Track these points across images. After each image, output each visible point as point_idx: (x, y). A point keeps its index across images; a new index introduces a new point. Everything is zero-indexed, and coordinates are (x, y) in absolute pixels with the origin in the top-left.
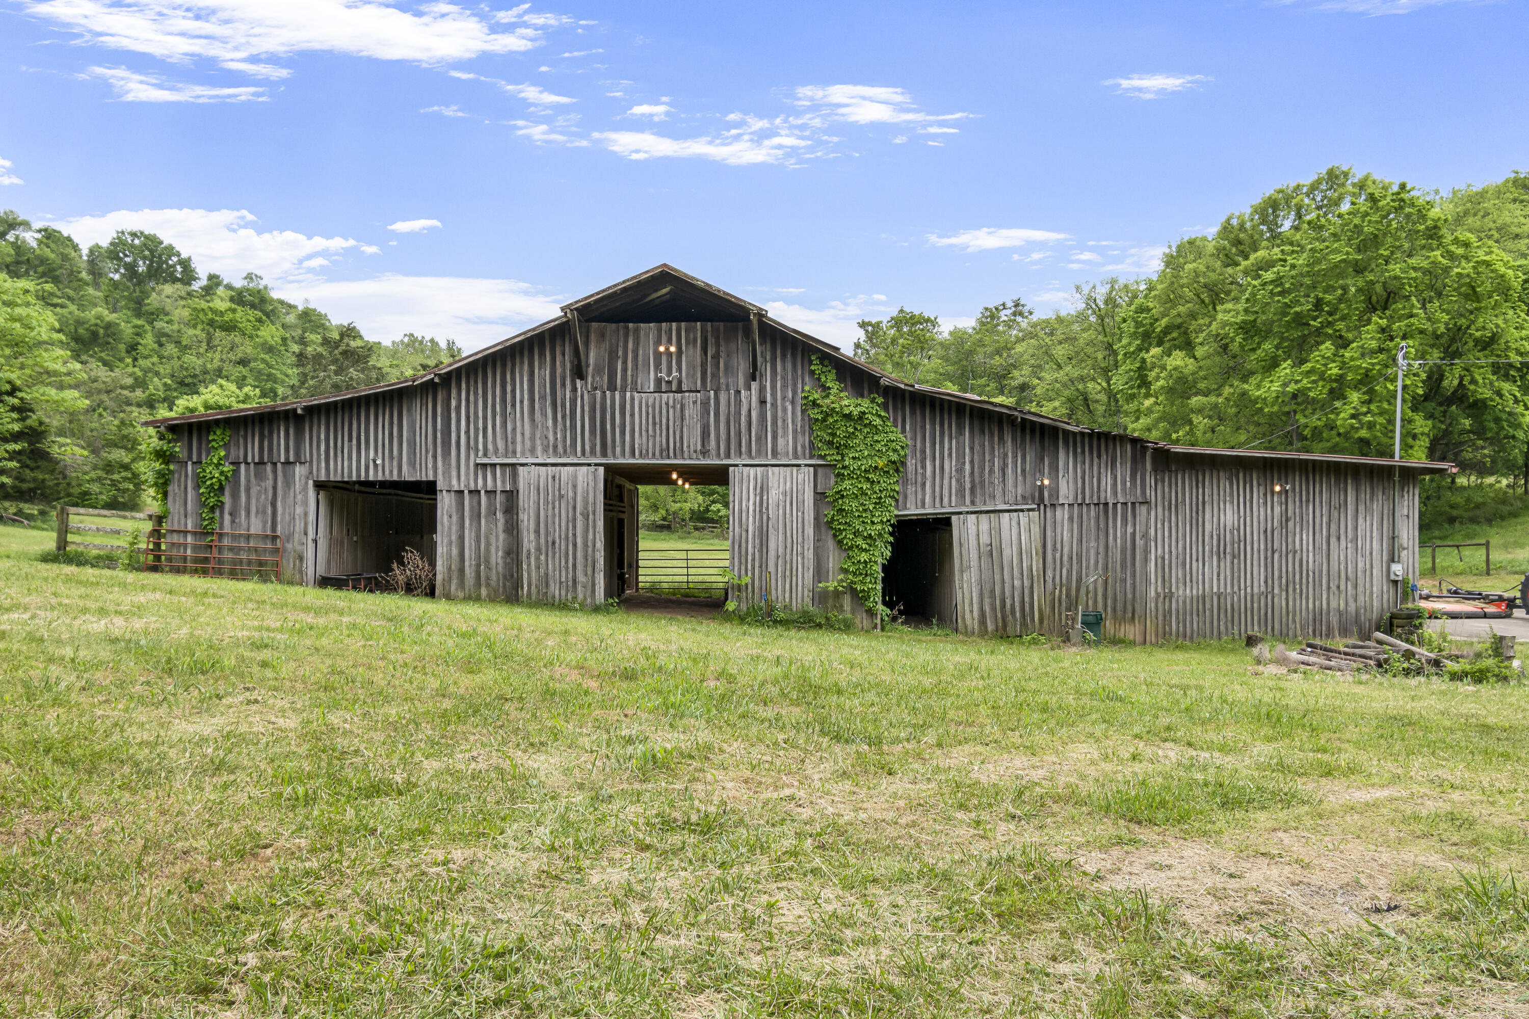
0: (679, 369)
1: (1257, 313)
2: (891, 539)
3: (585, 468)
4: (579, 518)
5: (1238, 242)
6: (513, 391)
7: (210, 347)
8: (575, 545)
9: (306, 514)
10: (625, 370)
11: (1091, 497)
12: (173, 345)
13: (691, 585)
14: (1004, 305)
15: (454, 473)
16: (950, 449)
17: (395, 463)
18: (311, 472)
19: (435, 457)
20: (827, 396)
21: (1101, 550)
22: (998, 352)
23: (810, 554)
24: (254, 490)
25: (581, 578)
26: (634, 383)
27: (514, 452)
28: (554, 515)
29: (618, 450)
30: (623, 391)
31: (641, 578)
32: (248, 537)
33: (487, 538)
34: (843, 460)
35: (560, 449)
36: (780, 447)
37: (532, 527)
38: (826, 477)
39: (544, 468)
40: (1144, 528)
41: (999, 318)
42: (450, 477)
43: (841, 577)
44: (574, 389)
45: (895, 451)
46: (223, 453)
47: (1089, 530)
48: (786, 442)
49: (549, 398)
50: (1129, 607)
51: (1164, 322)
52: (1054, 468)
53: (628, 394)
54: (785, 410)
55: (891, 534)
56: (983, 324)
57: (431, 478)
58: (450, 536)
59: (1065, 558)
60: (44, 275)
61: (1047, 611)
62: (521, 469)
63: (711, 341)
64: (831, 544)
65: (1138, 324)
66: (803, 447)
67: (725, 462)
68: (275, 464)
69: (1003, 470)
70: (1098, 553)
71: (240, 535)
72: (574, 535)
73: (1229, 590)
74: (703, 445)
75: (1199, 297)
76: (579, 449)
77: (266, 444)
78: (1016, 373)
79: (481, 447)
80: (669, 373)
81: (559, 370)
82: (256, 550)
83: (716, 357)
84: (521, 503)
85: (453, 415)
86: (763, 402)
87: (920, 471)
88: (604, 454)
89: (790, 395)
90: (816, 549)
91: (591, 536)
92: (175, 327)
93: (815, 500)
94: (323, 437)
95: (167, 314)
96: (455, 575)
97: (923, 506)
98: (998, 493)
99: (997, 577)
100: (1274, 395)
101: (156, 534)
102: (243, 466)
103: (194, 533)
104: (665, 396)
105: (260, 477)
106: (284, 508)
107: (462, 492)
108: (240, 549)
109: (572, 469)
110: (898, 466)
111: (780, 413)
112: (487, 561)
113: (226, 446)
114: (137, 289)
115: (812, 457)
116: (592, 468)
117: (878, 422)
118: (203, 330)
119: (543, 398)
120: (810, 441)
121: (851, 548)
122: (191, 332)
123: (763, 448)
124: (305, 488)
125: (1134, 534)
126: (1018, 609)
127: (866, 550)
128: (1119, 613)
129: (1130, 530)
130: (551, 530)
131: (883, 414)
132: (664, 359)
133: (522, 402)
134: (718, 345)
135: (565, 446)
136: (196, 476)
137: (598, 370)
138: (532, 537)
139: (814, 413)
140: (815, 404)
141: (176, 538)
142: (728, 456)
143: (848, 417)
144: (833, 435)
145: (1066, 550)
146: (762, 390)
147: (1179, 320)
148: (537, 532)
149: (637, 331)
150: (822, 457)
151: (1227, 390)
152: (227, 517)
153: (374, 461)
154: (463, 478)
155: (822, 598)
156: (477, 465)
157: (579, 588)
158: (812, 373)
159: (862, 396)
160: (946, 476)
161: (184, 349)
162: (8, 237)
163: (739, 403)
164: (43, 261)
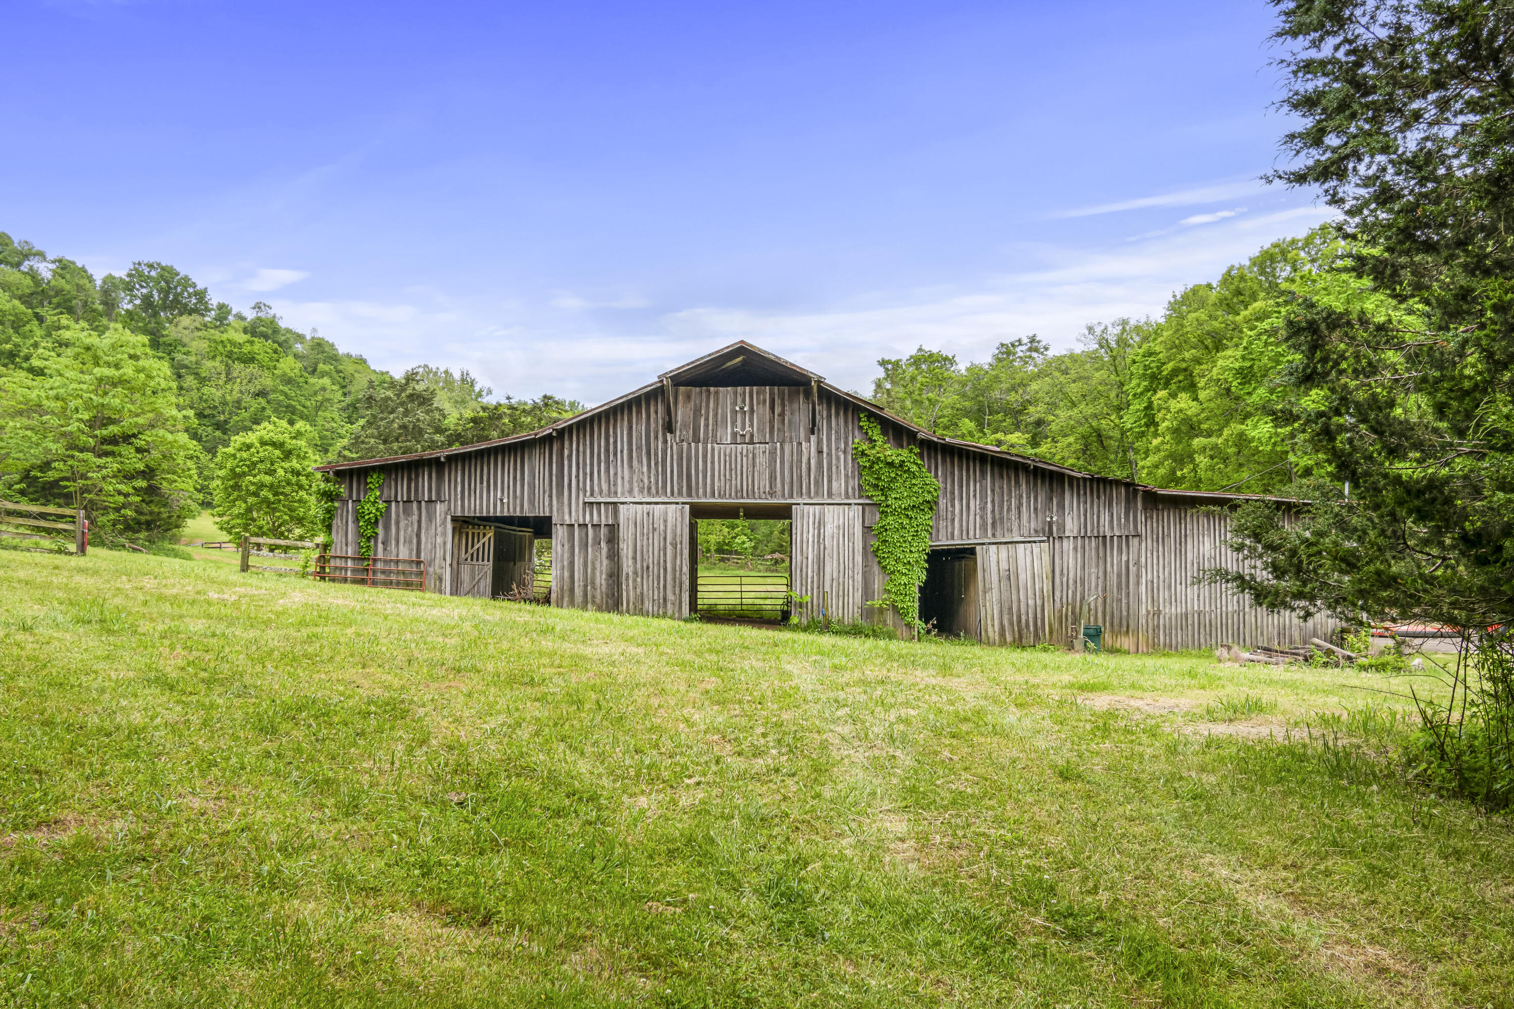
0: (752, 425)
1: (1253, 359)
2: (926, 565)
3: (674, 506)
4: (669, 547)
5: (1238, 292)
6: (615, 442)
7: (229, 379)
8: (665, 569)
9: (445, 543)
10: (707, 426)
11: (1092, 531)
12: (192, 377)
13: (744, 607)
14: (1019, 341)
15: (566, 510)
16: (975, 491)
17: (518, 502)
18: (449, 509)
19: (551, 496)
20: (873, 447)
21: (1101, 575)
22: (1013, 388)
23: (859, 578)
24: (402, 524)
25: (670, 596)
26: (714, 436)
27: (616, 493)
28: (648, 545)
29: (701, 491)
30: (705, 443)
31: (699, 602)
32: (397, 562)
33: (593, 563)
34: (886, 500)
35: (653, 490)
36: (834, 490)
37: (630, 555)
38: (873, 514)
39: (640, 506)
40: (1136, 558)
41: (1014, 354)
42: (563, 513)
43: (885, 596)
44: (665, 441)
45: (929, 492)
46: (378, 494)
47: (1090, 558)
48: (839, 485)
49: (644, 448)
50: (1124, 623)
51: (1170, 366)
52: (1061, 506)
53: (709, 446)
54: (838, 458)
55: (926, 561)
56: (1000, 360)
57: (547, 514)
58: (562, 561)
59: (1071, 582)
60: (58, 305)
61: (1056, 626)
62: (621, 506)
63: (777, 401)
64: (876, 569)
65: (1146, 368)
66: (853, 489)
67: (789, 501)
68: (420, 502)
69: (1019, 508)
70: (1098, 578)
71: (391, 561)
72: (665, 561)
73: (1207, 609)
74: (771, 487)
75: (1203, 343)
76: (669, 490)
77: (413, 485)
78: (1031, 409)
79: (588, 488)
80: (743, 428)
81: (653, 426)
82: (404, 573)
83: (782, 415)
84: (621, 535)
85: (566, 462)
86: (820, 452)
87: (950, 509)
88: (689, 495)
89: (843, 446)
90: (864, 574)
91: (678, 562)
92: (193, 359)
93: (863, 533)
94: (459, 480)
95: (184, 346)
96: (566, 594)
97: (953, 538)
98: (1015, 528)
99: (1014, 597)
100: (1267, 435)
101: (322, 558)
102: (393, 504)
103: (353, 559)
104: (739, 447)
105: (408, 513)
106: (427, 538)
107: (573, 525)
108: (391, 572)
109: (663, 506)
110: (932, 505)
111: (834, 461)
112: (593, 583)
113: (381, 488)
114: (153, 320)
115: (860, 497)
116: (680, 506)
117: (914, 468)
118: (222, 362)
119: (639, 448)
120: (859, 485)
121: (893, 573)
122: (209, 364)
123: (820, 490)
124: (444, 523)
125: (1128, 562)
126: (1031, 624)
127: (905, 574)
128: (1116, 628)
129: (1124, 558)
130: (645, 557)
131: (919, 462)
132: (739, 416)
133: (622, 451)
134: (783, 406)
135: (657, 488)
136: (356, 511)
137: (685, 426)
138: (630, 562)
139: (863, 461)
140: (863, 454)
141: (338, 563)
142: (791, 497)
143: (891, 464)
144: (879, 479)
145: (1071, 575)
146: (819, 442)
147: (1184, 365)
148: (635, 558)
149: (717, 393)
150: (868, 497)
151: (1226, 432)
152: (380, 546)
153: (501, 500)
154: (573, 514)
155: (868, 613)
156: (585, 503)
157: (669, 605)
158: (861, 428)
159: (902, 447)
160: (972, 513)
161: (203, 381)
162: (22, 268)
163: (800, 452)
164: (59, 292)
